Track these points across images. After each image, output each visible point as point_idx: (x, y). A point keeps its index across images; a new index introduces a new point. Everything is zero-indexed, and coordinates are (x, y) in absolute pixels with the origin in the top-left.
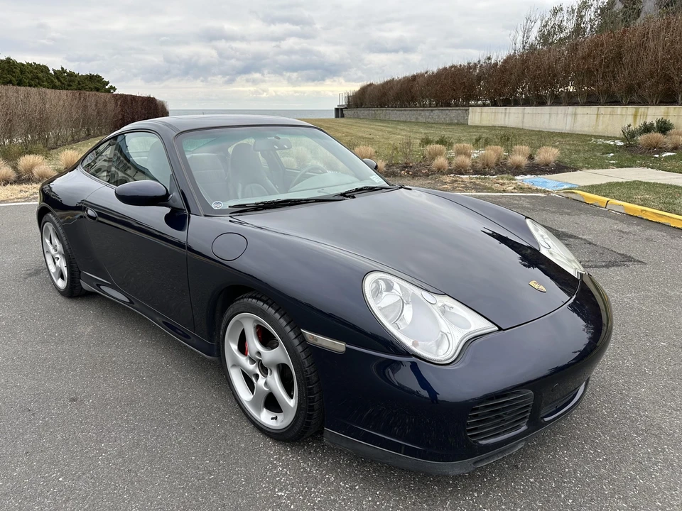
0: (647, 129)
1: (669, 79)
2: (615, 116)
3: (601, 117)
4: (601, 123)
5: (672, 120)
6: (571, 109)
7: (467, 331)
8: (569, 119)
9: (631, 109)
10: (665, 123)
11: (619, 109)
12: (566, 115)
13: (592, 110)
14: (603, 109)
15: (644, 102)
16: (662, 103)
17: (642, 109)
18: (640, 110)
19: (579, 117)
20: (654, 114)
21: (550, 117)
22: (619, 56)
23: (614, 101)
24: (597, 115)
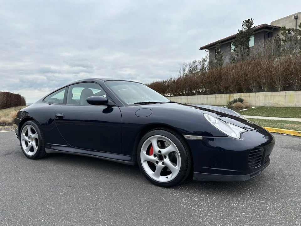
0: (235, 101)
1: (239, 84)
2: (222, 98)
3: (217, 98)
4: (217, 100)
5: (243, 98)
6: (205, 96)
7: (239, 131)
8: (205, 99)
9: (228, 95)
10: (241, 99)
11: (223, 95)
13: (214, 96)
14: (217, 95)
15: (231, 92)
16: (238, 92)
17: (232, 95)
18: (231, 95)
19: (209, 99)
20: (236, 96)
21: (198, 99)
22: (221, 77)
23: (220, 92)
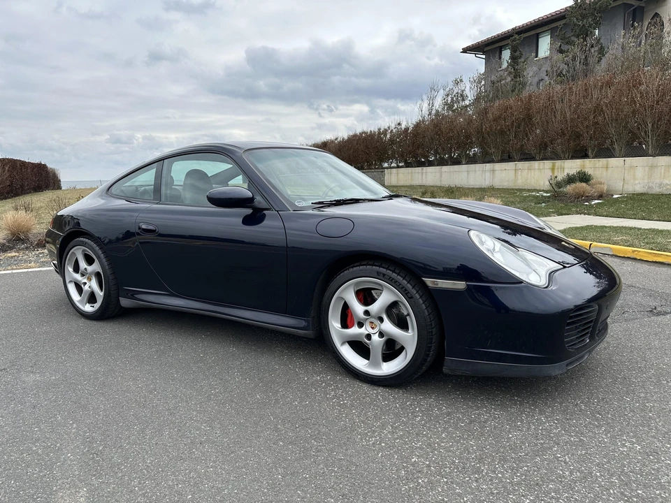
0: (570, 180)
1: (578, 136)
2: (533, 171)
3: (519, 172)
4: (520, 177)
5: (589, 171)
6: (488, 166)
8: (488, 174)
9: (548, 164)
10: (585, 174)
11: (536, 164)
12: (484, 171)
13: (511, 165)
14: (521, 165)
15: (555, 156)
16: (573, 157)
17: (558, 163)
18: (557, 164)
19: (497, 173)
20: (572, 167)
21: (468, 174)
22: (529, 117)
23: (528, 157)
24: (515, 170)
